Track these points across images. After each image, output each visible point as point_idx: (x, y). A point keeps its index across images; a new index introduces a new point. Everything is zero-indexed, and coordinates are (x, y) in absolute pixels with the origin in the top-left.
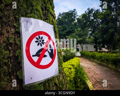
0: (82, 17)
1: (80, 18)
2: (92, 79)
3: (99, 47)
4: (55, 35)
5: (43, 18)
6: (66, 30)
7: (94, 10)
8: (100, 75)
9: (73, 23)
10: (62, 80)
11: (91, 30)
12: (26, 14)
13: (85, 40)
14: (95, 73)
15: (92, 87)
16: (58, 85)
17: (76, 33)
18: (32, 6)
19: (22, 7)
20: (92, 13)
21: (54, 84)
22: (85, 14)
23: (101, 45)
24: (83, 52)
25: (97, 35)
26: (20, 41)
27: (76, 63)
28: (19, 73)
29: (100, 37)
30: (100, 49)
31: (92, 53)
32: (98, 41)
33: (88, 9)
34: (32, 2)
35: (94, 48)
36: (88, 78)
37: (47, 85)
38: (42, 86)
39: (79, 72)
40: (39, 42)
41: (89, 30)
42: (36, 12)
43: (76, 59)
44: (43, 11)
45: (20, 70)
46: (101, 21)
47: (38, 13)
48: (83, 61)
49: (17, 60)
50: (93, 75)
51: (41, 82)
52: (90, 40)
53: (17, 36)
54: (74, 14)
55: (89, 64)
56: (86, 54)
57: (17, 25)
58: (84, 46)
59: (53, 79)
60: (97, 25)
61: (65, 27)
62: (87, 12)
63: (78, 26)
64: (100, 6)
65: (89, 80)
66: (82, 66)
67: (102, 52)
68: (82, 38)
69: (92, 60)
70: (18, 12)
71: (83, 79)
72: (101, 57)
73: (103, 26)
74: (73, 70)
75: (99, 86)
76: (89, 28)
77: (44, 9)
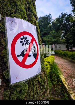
0: (56, 21)
1: (54, 21)
2: (64, 74)
3: (71, 47)
4: (38, 35)
5: (27, 18)
6: (42, 32)
7: (66, 15)
8: (71, 70)
9: (48, 26)
10: (44, 77)
11: (63, 33)
12: (11, 14)
13: (58, 41)
14: (67, 68)
15: (65, 80)
16: (41, 82)
17: (51, 35)
18: (17, 6)
19: (7, 6)
20: (65, 17)
21: (37, 82)
22: (59, 18)
23: (72, 45)
24: (57, 51)
25: (69, 36)
26: (6, 41)
27: (51, 61)
28: (5, 73)
29: (71, 38)
30: (71, 48)
31: (64, 52)
32: (70, 41)
33: (62, 14)
34: (16, 1)
35: (66, 47)
36: (61, 73)
37: (31, 83)
38: (27, 85)
39: (54, 68)
40: (24, 42)
41: (62, 32)
42: (20, 12)
43: (52, 57)
44: (26, 11)
45: (6, 70)
46: (72, 24)
47: (22, 13)
48: (57, 59)
49: (3, 60)
50: (65, 70)
51: (26, 81)
52: (63, 41)
53: (2, 36)
54: (49, 18)
55: (62, 61)
56: (59, 52)
57: (2, 25)
58: (58, 46)
59: (37, 78)
60: (69, 28)
61: (41, 30)
62: (60, 16)
63: (52, 29)
64: (72, 11)
65: (62, 75)
66: (56, 62)
67: (73, 51)
68: (56, 39)
69: (64, 57)
70: (3, 12)
71: (57, 73)
72: (72, 55)
73: (74, 28)
74: (49, 66)
75: (71, 80)
76: (62, 31)
77: (28, 10)
